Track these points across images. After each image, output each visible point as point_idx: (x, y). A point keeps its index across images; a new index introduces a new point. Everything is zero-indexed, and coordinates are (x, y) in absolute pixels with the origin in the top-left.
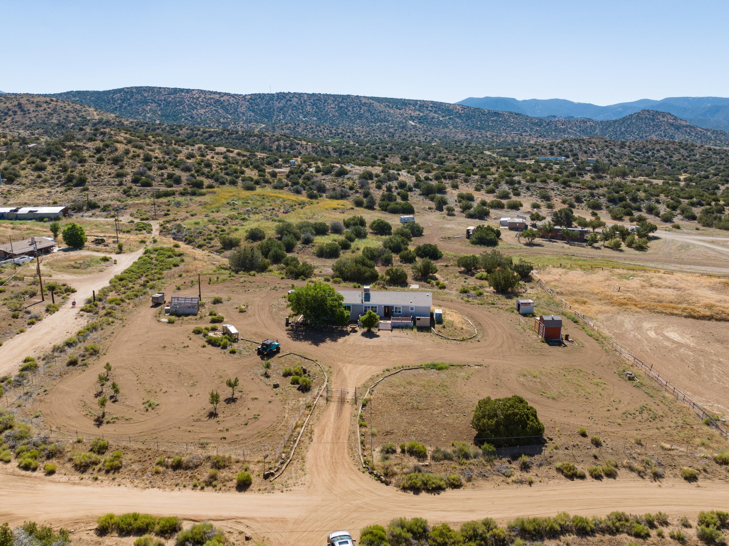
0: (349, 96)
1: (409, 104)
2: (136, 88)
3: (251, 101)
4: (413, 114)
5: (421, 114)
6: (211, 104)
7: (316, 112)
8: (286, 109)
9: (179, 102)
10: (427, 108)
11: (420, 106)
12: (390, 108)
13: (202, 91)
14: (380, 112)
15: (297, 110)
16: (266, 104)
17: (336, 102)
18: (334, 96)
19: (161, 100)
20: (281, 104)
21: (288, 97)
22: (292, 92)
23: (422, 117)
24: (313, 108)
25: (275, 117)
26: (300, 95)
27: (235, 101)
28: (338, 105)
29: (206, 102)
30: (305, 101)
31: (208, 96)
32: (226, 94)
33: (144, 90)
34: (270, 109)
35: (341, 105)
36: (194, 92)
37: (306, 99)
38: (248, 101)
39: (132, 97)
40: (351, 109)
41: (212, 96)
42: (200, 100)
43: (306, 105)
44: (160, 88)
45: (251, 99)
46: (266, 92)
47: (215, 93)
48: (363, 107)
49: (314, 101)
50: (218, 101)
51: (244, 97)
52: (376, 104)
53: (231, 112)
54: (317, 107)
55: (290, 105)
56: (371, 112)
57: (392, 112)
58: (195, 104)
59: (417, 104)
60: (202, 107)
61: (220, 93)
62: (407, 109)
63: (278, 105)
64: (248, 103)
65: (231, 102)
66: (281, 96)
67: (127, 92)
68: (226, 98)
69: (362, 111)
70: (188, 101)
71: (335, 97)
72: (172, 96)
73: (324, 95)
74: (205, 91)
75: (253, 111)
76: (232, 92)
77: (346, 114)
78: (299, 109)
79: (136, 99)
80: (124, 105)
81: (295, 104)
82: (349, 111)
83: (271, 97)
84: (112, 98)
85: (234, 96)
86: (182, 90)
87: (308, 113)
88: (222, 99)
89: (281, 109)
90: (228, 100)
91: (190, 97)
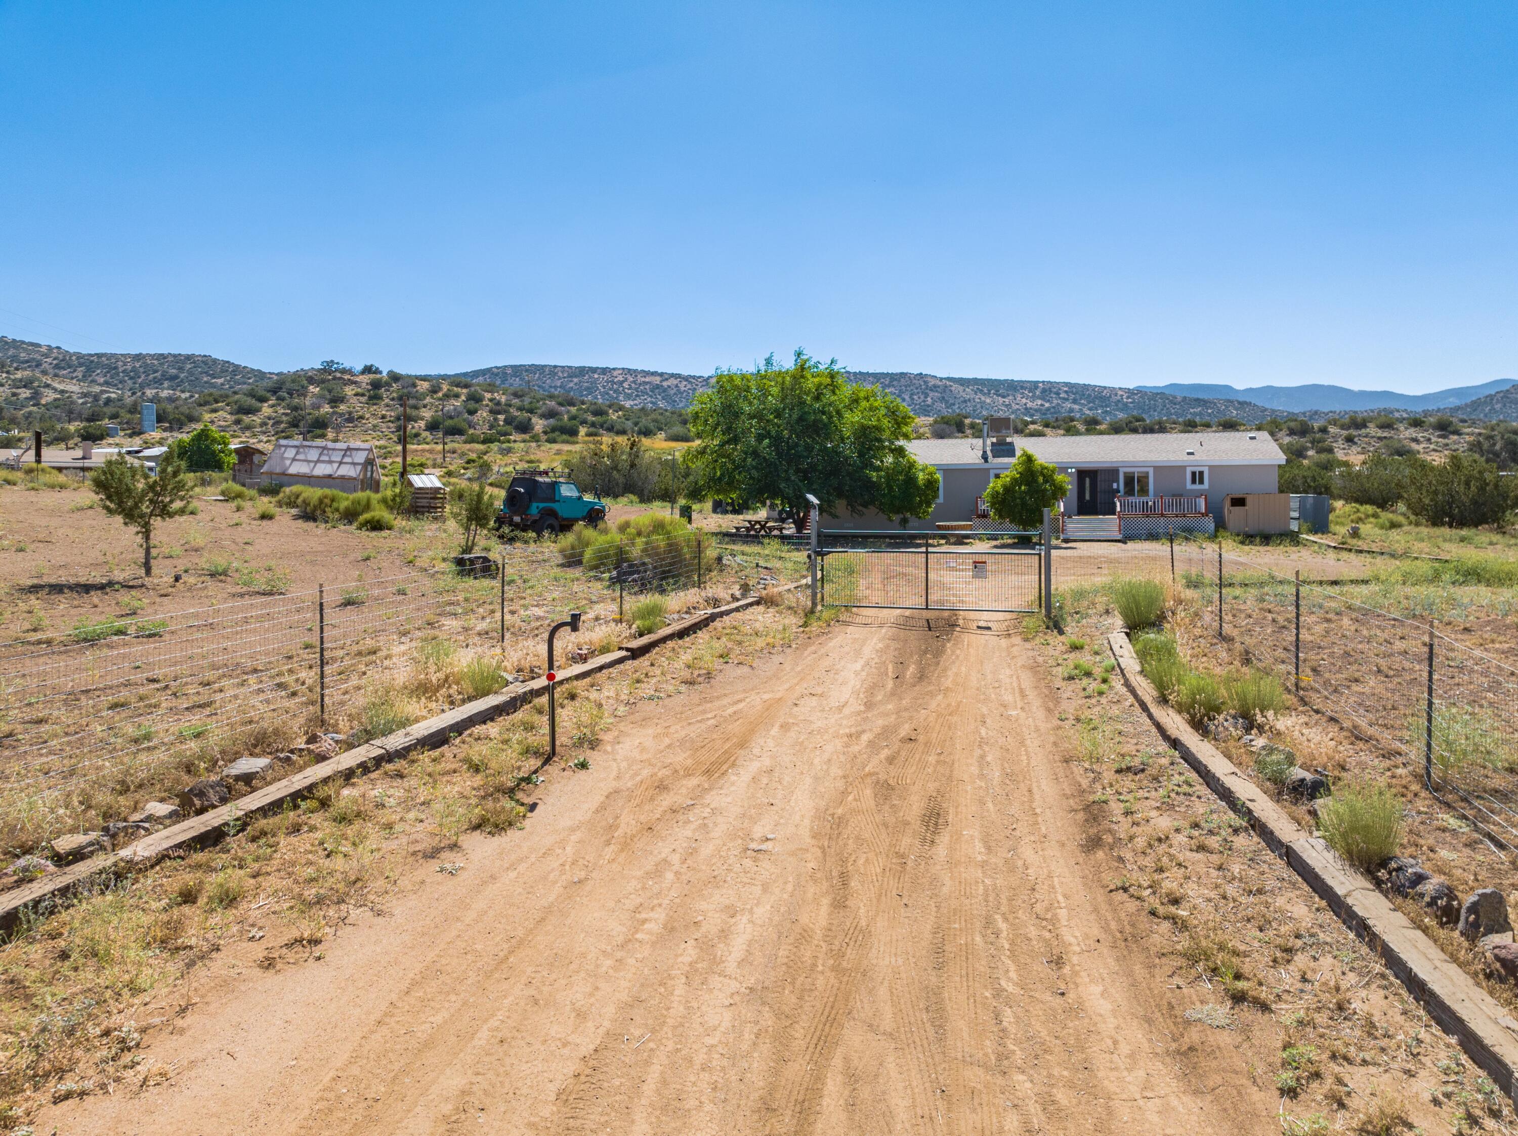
0: (903, 375)
1: (1022, 387)
2: (511, 366)
4: (1030, 405)
5: (1047, 405)
6: (644, 393)
9: (587, 389)
10: (1058, 394)
11: (1044, 391)
12: (984, 394)
13: (629, 370)
14: (965, 401)
18: (874, 375)
23: (1048, 409)
27: (689, 386)
29: (636, 390)
31: (641, 379)
32: (673, 376)
33: (527, 371)
36: (615, 373)
39: (503, 382)
40: (907, 397)
41: (647, 380)
42: (626, 385)
44: (555, 367)
47: (654, 374)
48: (931, 394)
50: (658, 387)
52: (955, 387)
56: (947, 402)
57: (988, 401)
58: (615, 391)
59: (1036, 388)
61: (661, 374)
62: (1019, 396)
65: (682, 389)
67: (497, 375)
68: (674, 381)
69: (929, 401)
70: (604, 387)
72: (576, 380)
74: (635, 371)
76: (685, 372)
85: (687, 379)
86: (594, 370)
88: (665, 384)
90: (677, 386)
91: (607, 382)
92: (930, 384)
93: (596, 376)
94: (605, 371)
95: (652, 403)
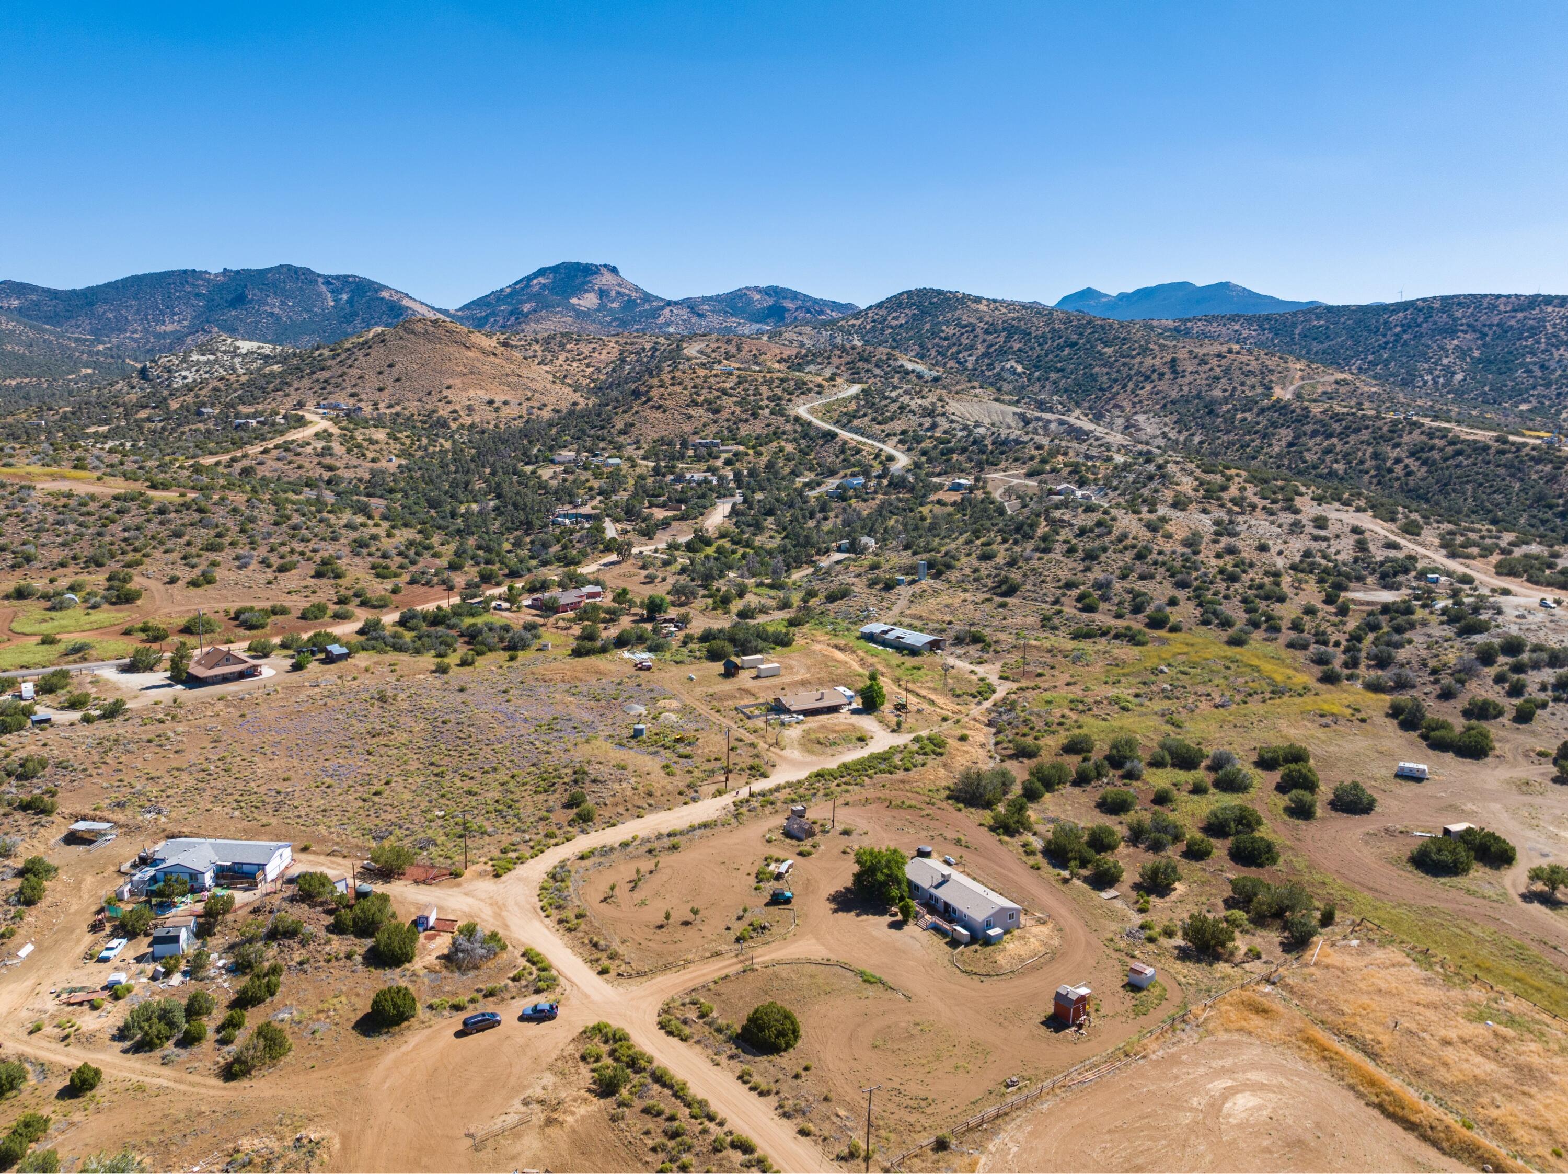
19: (1491, 326)
39: (1426, 320)
44: (1499, 296)
67: (1421, 310)
72: (1521, 314)
79: (1435, 323)
80: (1405, 336)
84: (1386, 323)
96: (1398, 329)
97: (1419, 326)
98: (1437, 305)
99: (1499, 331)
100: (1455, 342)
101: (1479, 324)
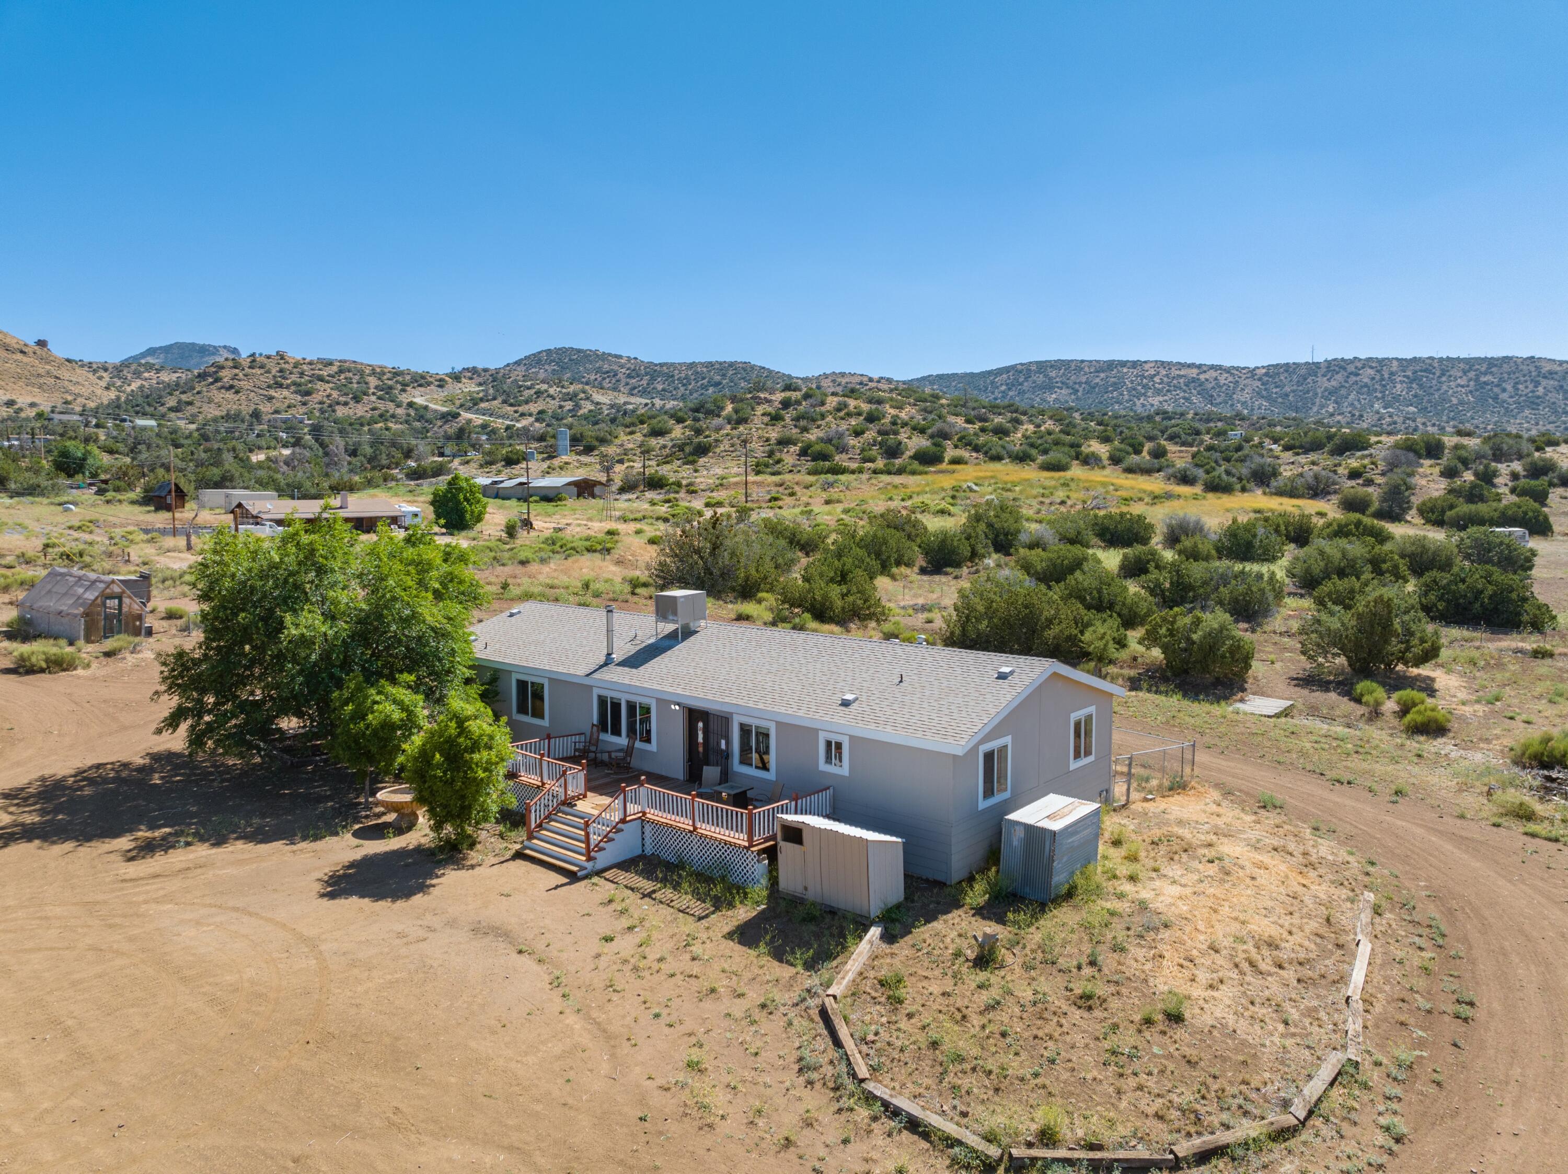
0: (1507, 359)
2: (1036, 362)
3: (1266, 379)
6: (1177, 387)
7: (1415, 396)
8: (1343, 392)
9: (1115, 383)
13: (1162, 362)
15: (1369, 394)
16: (1299, 384)
17: (1472, 374)
18: (1467, 361)
19: (1080, 383)
20: (1334, 383)
21: (1351, 368)
22: (1363, 357)
24: (1410, 389)
25: (1315, 409)
26: (1383, 362)
27: (1231, 379)
28: (1477, 380)
29: (1169, 384)
30: (1392, 374)
31: (1175, 372)
32: (1212, 367)
33: (1051, 366)
34: (1308, 392)
35: (1483, 379)
36: (1146, 367)
37: (1394, 369)
38: (1260, 379)
39: (1026, 379)
40: (1509, 387)
41: (1182, 373)
42: (1157, 379)
43: (1394, 382)
44: (1082, 361)
45: (1266, 374)
46: (1303, 361)
47: (1191, 366)
48: (1544, 382)
49: (1415, 372)
50: (1194, 380)
51: (1252, 372)
53: (1218, 400)
54: (1421, 386)
55: (1356, 383)
58: (1144, 387)
60: (1158, 392)
61: (1199, 366)
63: (1327, 384)
64: (1259, 383)
65: (1222, 382)
66: (1335, 367)
67: (1021, 372)
68: (1213, 374)
69: (1541, 390)
70: (1132, 382)
71: (1470, 364)
72: (1102, 375)
73: (1441, 360)
74: (1169, 363)
75: (1268, 398)
76: (1227, 364)
77: (1496, 398)
78: (1375, 390)
79: (1034, 382)
80: (1011, 393)
81: (1366, 380)
82: (1504, 390)
83: (1313, 368)
84: (992, 384)
85: (1228, 370)
86: (1123, 364)
87: (1396, 398)
88: (1202, 377)
89: (1333, 392)
90: (1216, 379)
91: (1137, 376)
92: (1543, 371)
93: (1125, 370)
94: (1135, 364)
95: (1184, 398)
96: (1004, 388)
97: (1021, 384)
98: (1034, 368)
99: (1087, 387)
100: (1054, 396)
101: (1071, 383)
